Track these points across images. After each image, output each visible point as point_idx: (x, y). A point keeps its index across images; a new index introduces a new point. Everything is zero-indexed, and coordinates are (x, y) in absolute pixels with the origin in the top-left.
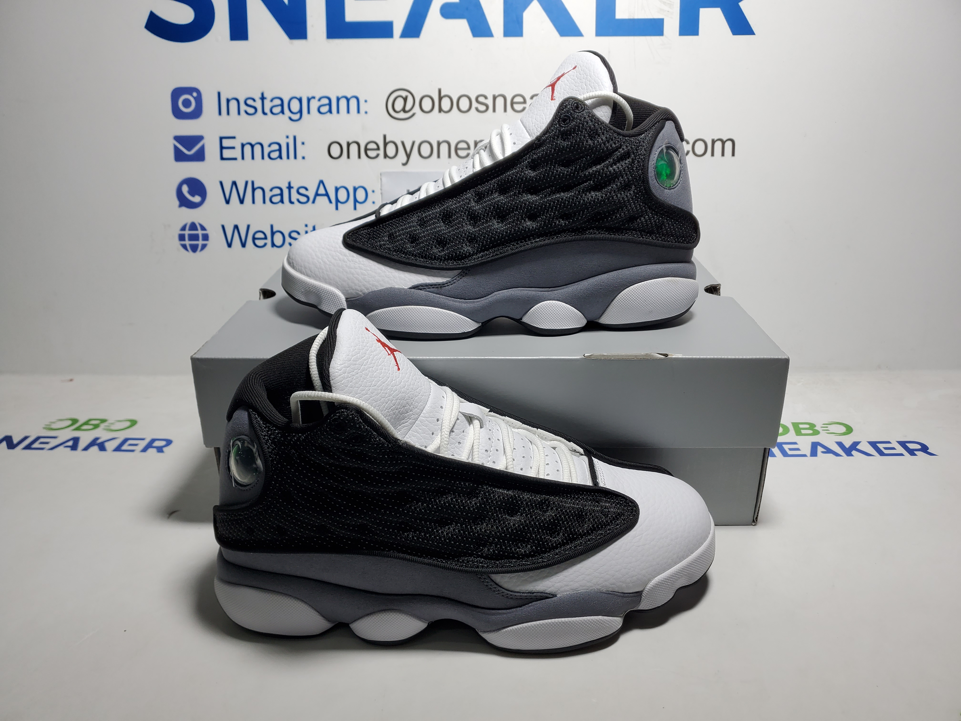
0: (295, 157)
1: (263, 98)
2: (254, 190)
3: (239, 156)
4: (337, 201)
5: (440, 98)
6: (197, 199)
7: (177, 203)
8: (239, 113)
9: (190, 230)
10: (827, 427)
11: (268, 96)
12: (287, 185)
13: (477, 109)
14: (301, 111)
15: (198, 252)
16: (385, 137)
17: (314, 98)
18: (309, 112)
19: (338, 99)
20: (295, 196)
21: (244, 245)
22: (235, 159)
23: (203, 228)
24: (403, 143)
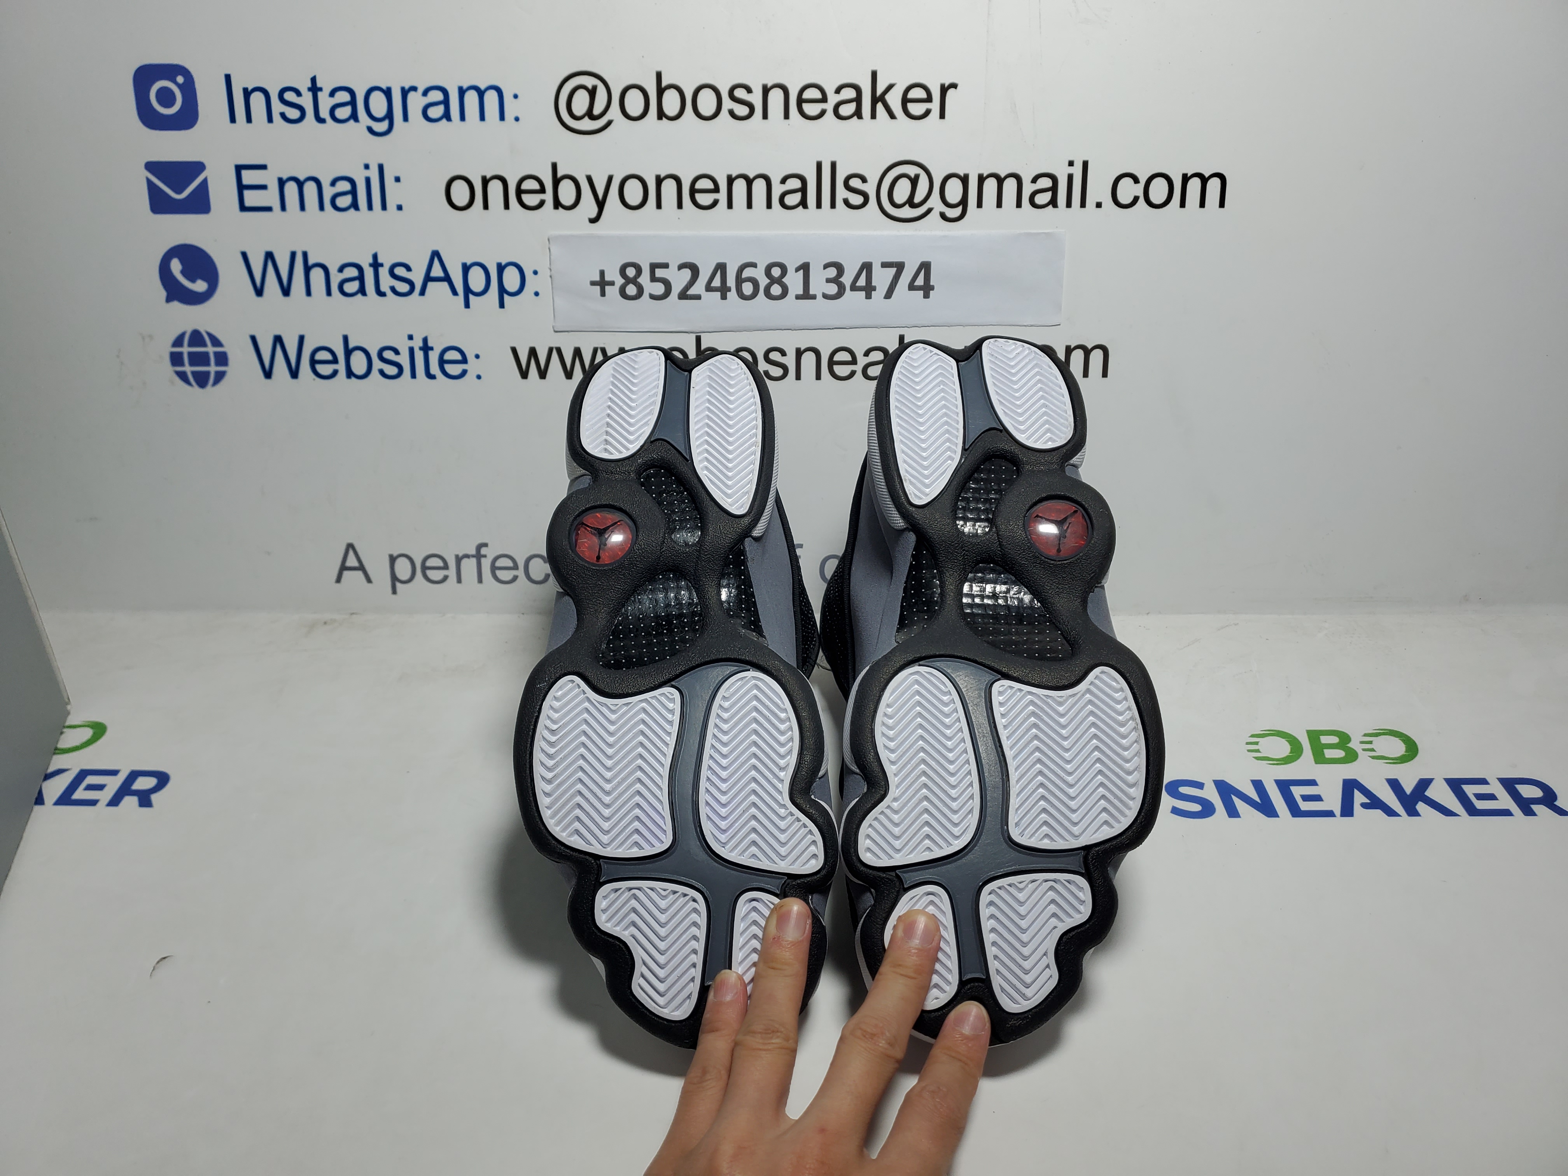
0: (384, 207)
1: (315, 89)
2: (307, 269)
3: (276, 204)
4: (468, 290)
5: (661, 91)
6: (200, 286)
7: (164, 294)
8: (270, 120)
9: (191, 345)
10: (1371, 742)
11: (326, 84)
12: (371, 261)
13: (732, 113)
14: (390, 116)
15: (209, 388)
16: (554, 166)
17: (414, 89)
18: (406, 118)
19: (462, 92)
20: (386, 282)
21: (294, 374)
22: (269, 209)
23: (216, 342)
24: (589, 179)
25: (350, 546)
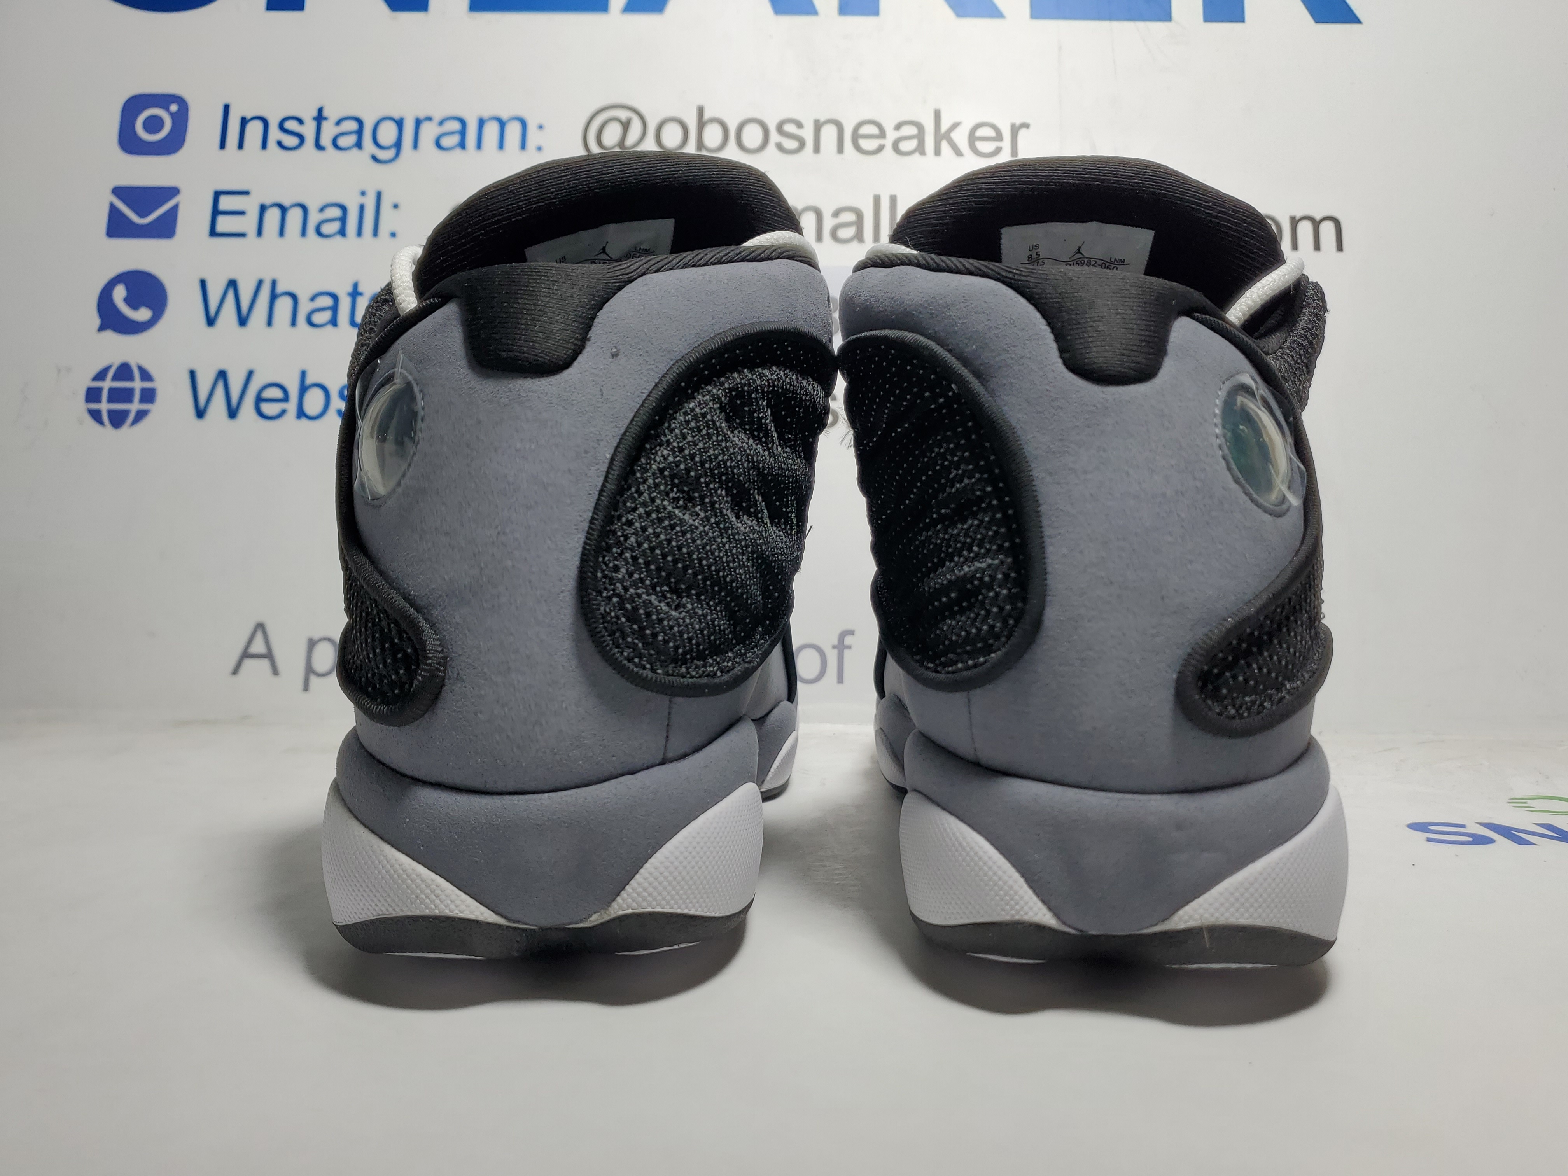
0: (375, 233)
1: (320, 118)
2: (274, 297)
3: (252, 230)
5: (701, 124)
6: (143, 314)
7: (97, 322)
8: (264, 146)
9: (114, 378)
11: (334, 113)
12: (350, 289)
14: (398, 145)
15: (125, 428)
17: (429, 119)
18: (415, 145)
19: (482, 123)
21: (233, 413)
22: (243, 235)
23: (146, 376)
25: (260, 626)
